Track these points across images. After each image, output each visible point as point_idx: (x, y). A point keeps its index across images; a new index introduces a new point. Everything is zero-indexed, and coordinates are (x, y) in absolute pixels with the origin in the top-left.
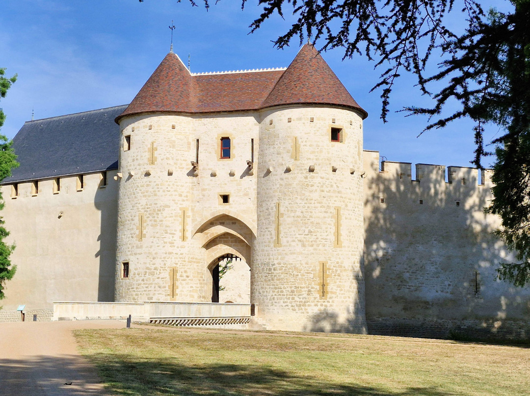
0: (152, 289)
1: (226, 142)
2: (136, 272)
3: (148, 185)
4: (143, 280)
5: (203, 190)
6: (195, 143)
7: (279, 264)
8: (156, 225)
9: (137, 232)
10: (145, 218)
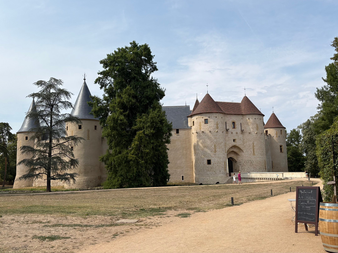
0: (221, 168)
1: (234, 123)
2: (215, 163)
3: (216, 135)
4: (217, 165)
5: (229, 138)
6: (225, 123)
7: (255, 160)
8: (220, 148)
9: (214, 150)
10: (216, 146)
